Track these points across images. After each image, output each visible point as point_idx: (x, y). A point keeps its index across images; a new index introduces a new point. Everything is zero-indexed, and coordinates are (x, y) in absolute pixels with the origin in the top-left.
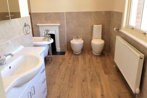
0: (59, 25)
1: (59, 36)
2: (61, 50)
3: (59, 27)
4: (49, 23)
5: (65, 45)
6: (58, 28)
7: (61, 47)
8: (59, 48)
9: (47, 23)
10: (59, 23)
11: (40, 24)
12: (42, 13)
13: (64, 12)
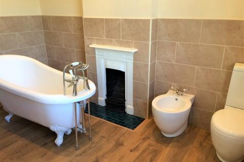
0: (136, 50)
1: (134, 78)
2: (135, 110)
3: (134, 57)
4: (114, 45)
5: (145, 104)
6: (132, 58)
7: (135, 105)
8: (132, 107)
9: (110, 43)
10: (135, 48)
11: (98, 43)
12: (102, 20)
13: (149, 20)
